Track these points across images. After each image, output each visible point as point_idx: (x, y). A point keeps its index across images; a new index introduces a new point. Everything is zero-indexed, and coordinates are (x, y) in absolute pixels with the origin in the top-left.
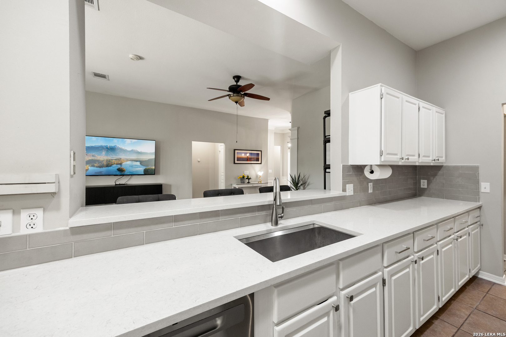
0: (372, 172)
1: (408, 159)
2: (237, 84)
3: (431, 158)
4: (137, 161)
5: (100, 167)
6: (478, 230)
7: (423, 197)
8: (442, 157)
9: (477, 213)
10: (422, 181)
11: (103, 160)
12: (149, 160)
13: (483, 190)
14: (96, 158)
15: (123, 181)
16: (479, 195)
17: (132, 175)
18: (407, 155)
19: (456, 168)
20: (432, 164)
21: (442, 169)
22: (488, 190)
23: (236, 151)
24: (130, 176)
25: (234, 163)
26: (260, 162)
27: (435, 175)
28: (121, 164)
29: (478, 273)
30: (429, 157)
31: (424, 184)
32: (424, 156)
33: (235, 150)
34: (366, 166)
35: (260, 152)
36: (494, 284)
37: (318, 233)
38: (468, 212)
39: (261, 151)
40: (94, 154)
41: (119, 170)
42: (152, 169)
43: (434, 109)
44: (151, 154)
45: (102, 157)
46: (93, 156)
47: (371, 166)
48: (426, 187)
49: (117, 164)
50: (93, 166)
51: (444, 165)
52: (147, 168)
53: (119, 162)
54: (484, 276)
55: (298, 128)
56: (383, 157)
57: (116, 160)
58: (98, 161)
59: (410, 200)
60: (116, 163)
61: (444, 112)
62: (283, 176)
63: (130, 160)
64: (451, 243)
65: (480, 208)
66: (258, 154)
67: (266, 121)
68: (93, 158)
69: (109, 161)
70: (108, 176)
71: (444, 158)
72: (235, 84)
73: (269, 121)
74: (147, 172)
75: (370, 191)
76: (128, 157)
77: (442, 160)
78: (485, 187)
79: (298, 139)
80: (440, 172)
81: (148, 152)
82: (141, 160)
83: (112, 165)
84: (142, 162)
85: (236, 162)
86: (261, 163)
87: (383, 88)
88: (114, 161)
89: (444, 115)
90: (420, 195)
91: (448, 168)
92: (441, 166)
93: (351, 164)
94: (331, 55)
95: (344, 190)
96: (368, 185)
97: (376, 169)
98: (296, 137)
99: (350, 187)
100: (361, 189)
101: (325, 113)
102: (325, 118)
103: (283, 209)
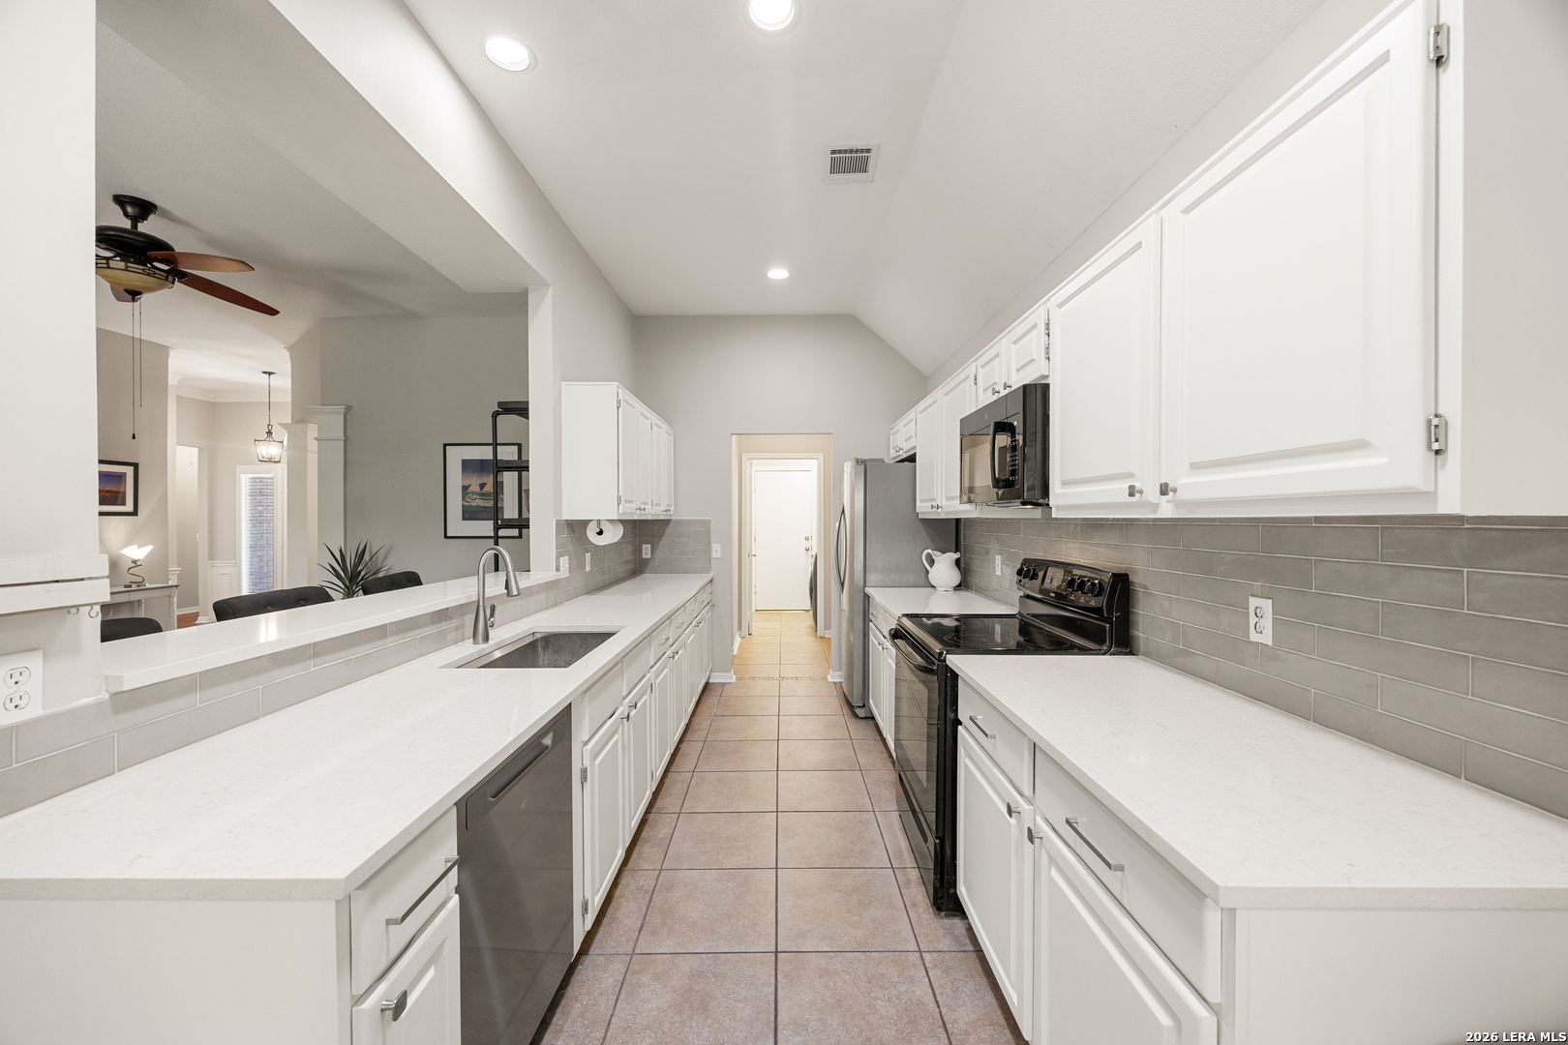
0: (600, 533)
1: (644, 509)
2: (134, 226)
3: (662, 508)
6: (711, 613)
7: (645, 575)
8: (671, 506)
9: (709, 590)
10: (645, 546)
13: (714, 555)
16: (710, 562)
18: (643, 504)
19: (689, 522)
21: (671, 524)
22: (719, 555)
26: (129, 507)
27: (660, 536)
29: (712, 676)
30: (660, 505)
31: (646, 551)
34: (591, 520)
35: (131, 468)
36: (725, 684)
37: (543, 648)
38: (701, 590)
39: (136, 466)
43: (664, 425)
47: (599, 521)
48: (648, 557)
51: (673, 518)
54: (717, 678)
55: (348, 409)
56: (620, 506)
59: (632, 580)
61: (672, 432)
62: (212, 556)
64: (693, 632)
65: (712, 581)
66: (121, 477)
67: (163, 351)
71: (673, 507)
72: (127, 224)
73: (172, 353)
75: (588, 569)
77: (672, 510)
78: (716, 550)
79: (345, 441)
80: (668, 531)
86: (135, 513)
87: (620, 392)
89: (673, 435)
90: (641, 572)
91: (677, 523)
92: (670, 520)
93: (565, 517)
94: (531, 297)
95: (558, 569)
96: (588, 555)
97: (605, 527)
98: (341, 435)
99: (564, 561)
100: (577, 565)
101: (500, 404)
102: (495, 415)
103: (493, 608)
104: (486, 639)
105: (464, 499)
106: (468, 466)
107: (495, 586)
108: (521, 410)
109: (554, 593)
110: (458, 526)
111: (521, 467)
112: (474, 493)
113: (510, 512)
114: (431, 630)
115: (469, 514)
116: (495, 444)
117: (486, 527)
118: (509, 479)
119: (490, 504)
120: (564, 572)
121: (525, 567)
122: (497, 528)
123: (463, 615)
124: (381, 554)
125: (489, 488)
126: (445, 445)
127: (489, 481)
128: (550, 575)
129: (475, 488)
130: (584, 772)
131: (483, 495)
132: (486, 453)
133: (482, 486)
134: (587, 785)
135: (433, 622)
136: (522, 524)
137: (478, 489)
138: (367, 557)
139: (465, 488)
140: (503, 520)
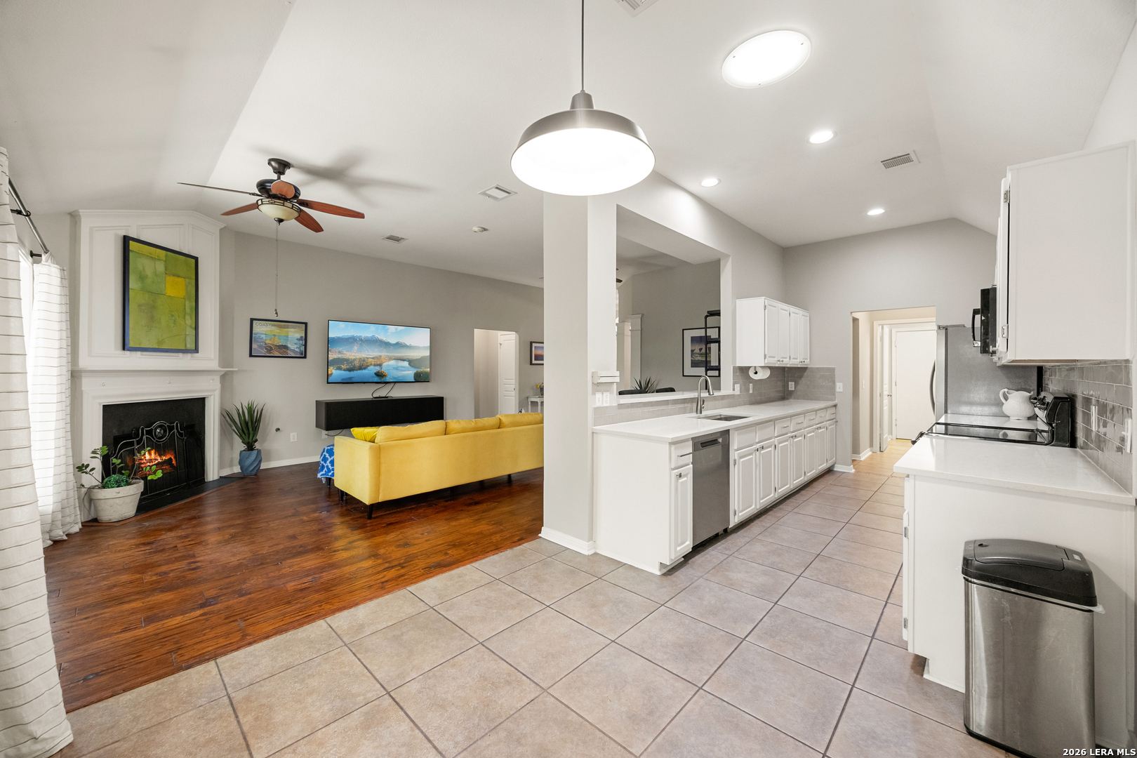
0: (756, 373)
1: (783, 361)
3: (798, 360)
4: (404, 360)
5: (350, 370)
6: (834, 426)
7: (791, 399)
8: (807, 359)
9: (833, 410)
10: (790, 383)
11: (355, 360)
12: (423, 359)
13: (838, 390)
14: (344, 356)
15: (383, 392)
16: (834, 395)
17: (395, 382)
18: (782, 358)
19: (818, 369)
20: (799, 366)
21: (807, 371)
22: (841, 390)
23: (534, 345)
24: (392, 384)
25: (531, 364)
27: (801, 377)
28: (380, 365)
29: (833, 466)
30: (797, 359)
31: (791, 386)
32: (794, 358)
33: (531, 343)
34: (750, 367)
36: (844, 472)
38: (826, 408)
40: (341, 349)
41: (379, 374)
42: (426, 373)
43: (801, 312)
44: (424, 348)
45: (353, 354)
46: (340, 352)
47: (755, 367)
48: (793, 389)
49: (375, 365)
50: (339, 368)
51: (809, 366)
52: (419, 370)
53: (378, 363)
54: (838, 468)
55: (643, 315)
56: (765, 359)
57: (373, 358)
58: (347, 360)
59: (781, 402)
60: (373, 363)
61: (808, 314)
63: (394, 359)
64: (813, 432)
65: (835, 406)
68: (340, 356)
69: (364, 361)
70: (363, 384)
71: (808, 360)
74: (420, 378)
75: (751, 392)
76: (392, 354)
77: (807, 361)
78: (839, 387)
79: (641, 331)
80: (806, 374)
81: (421, 345)
82: (410, 358)
83: (368, 366)
84: (412, 362)
85: (534, 362)
87: (766, 301)
88: (370, 360)
89: (808, 318)
90: (787, 398)
91: (812, 369)
92: (807, 368)
93: (738, 365)
94: (721, 262)
95: (734, 390)
96: (751, 385)
97: (759, 370)
98: (640, 328)
99: (737, 387)
100: (745, 389)
101: (708, 312)
102: (706, 317)
103: (704, 401)
104: (701, 413)
105: (692, 357)
106: (694, 339)
107: (705, 394)
108: (717, 313)
109: (731, 400)
110: (689, 370)
111: (718, 341)
112: (696, 353)
113: (714, 363)
114: (682, 406)
115: (695, 364)
116: (706, 328)
117: (701, 371)
118: (714, 346)
119: (704, 359)
120: (737, 392)
121: (718, 388)
122: (706, 371)
123: (692, 402)
124: (655, 384)
125: (703, 351)
126: (683, 330)
127: (704, 347)
128: (730, 392)
129: (697, 351)
130: (735, 461)
131: (701, 354)
132: (701, 333)
133: (701, 349)
134: (736, 466)
135: (682, 403)
136: (718, 368)
137: (698, 351)
138: (649, 385)
139: (692, 351)
140: (710, 366)
